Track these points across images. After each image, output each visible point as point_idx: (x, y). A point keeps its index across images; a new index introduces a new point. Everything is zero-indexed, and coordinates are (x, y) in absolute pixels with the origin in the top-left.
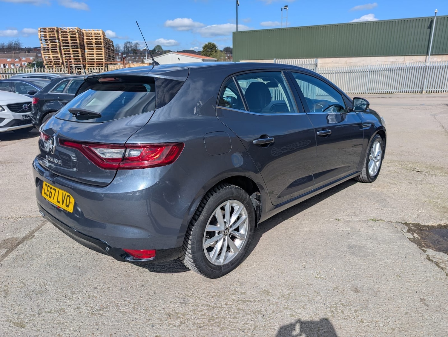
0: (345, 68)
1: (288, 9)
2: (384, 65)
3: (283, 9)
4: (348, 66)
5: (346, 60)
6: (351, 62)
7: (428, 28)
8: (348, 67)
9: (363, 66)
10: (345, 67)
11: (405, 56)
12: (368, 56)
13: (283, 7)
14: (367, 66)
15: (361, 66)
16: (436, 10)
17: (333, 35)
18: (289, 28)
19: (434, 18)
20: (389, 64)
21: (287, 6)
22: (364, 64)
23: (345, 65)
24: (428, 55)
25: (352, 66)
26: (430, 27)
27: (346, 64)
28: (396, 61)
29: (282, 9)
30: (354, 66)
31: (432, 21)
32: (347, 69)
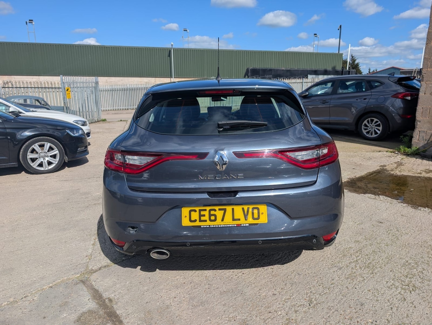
0: (106, 87)
1: (34, 23)
2: (140, 85)
3: (28, 23)
4: (109, 84)
5: (106, 79)
6: (111, 82)
7: (168, 56)
8: (109, 86)
9: (123, 85)
10: (106, 85)
11: (155, 77)
12: (126, 76)
13: (28, 21)
14: (127, 85)
15: (121, 85)
16: (172, 43)
17: (90, 55)
18: (39, 44)
19: (172, 49)
20: (144, 84)
21: (32, 20)
22: (123, 84)
23: (106, 84)
24: (172, 78)
25: (114, 85)
26: (170, 55)
27: (107, 82)
28: (149, 81)
29: (26, 22)
30: (115, 85)
31: (170, 51)
32: (108, 87)
